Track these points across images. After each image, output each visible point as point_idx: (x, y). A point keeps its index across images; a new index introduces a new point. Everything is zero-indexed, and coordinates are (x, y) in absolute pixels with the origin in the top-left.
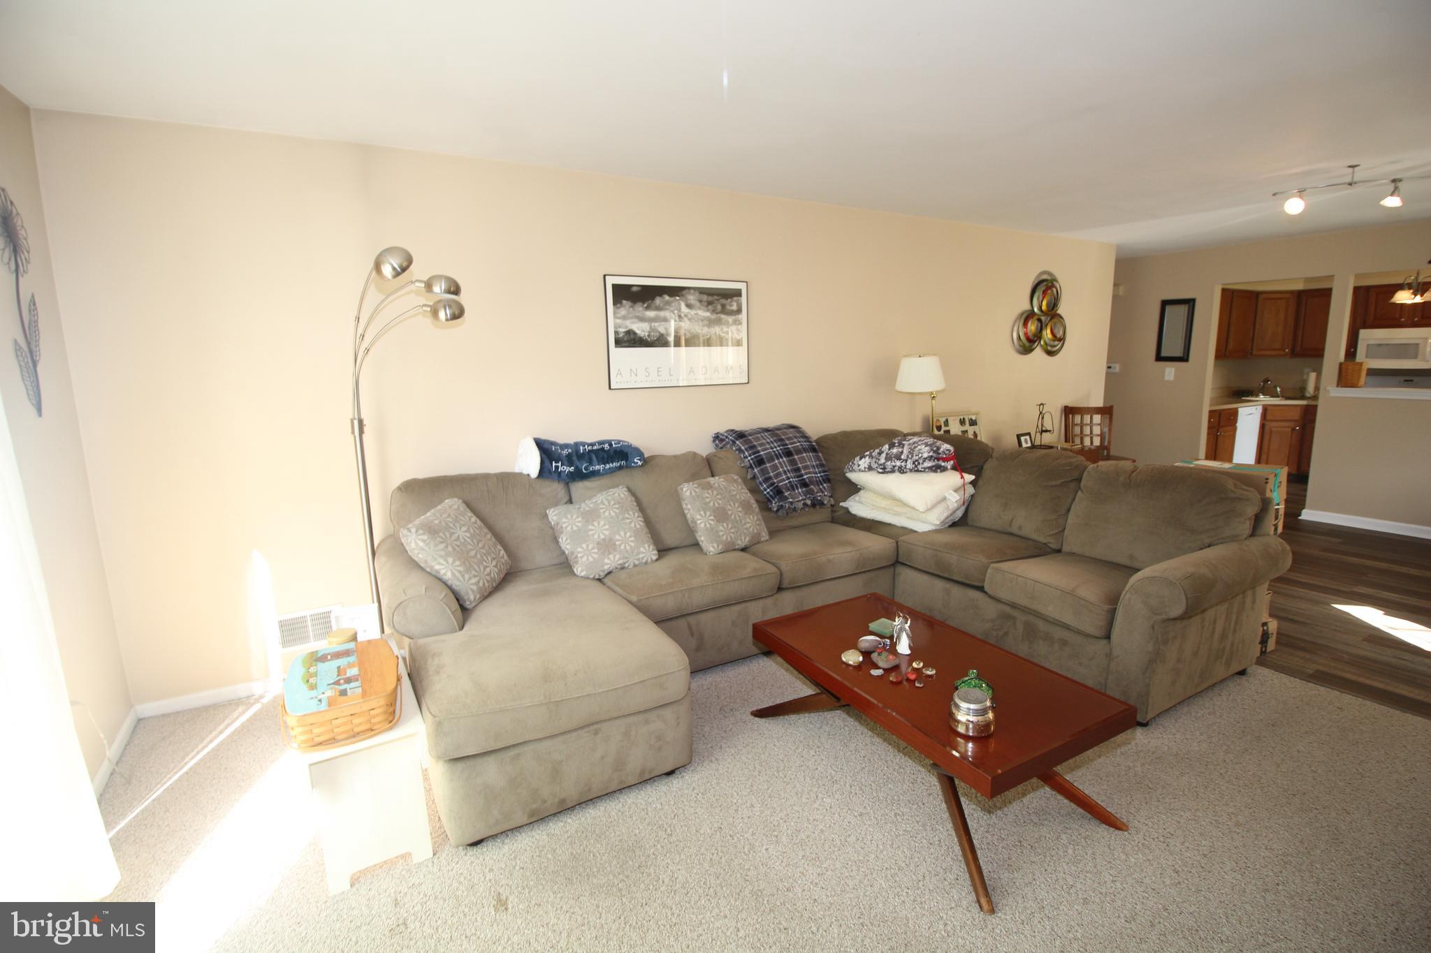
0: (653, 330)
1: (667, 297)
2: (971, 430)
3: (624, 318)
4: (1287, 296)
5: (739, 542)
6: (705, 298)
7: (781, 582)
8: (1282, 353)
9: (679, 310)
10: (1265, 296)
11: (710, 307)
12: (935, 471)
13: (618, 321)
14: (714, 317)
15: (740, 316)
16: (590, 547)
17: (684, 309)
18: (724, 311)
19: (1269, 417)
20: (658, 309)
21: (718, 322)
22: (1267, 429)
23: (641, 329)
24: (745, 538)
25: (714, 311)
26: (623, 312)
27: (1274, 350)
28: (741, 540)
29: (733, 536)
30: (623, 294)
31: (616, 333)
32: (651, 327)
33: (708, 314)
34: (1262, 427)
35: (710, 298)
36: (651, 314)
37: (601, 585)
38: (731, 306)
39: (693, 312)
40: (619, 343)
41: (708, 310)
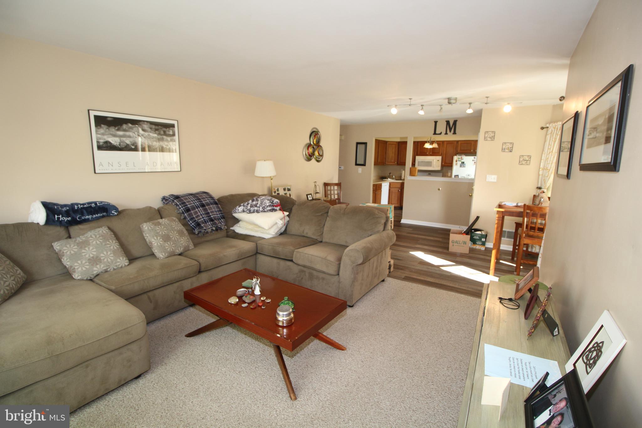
0: (121, 142)
1: (130, 125)
2: (288, 193)
3: (103, 134)
4: (395, 143)
5: (177, 251)
6: (153, 127)
7: (200, 269)
8: (394, 163)
9: (138, 132)
10: (389, 143)
11: (157, 132)
12: (272, 211)
13: (99, 136)
14: (159, 137)
15: (174, 138)
16: (84, 262)
17: (141, 132)
18: (165, 134)
19: (391, 187)
20: (125, 130)
21: (162, 140)
22: (391, 191)
23: (114, 141)
24: (181, 249)
25: (159, 134)
26: (101, 131)
27: (391, 162)
28: (178, 250)
29: (173, 248)
30: (100, 121)
31: (98, 142)
32: (121, 140)
33: (156, 135)
34: (390, 190)
35: (157, 127)
36: (121, 133)
37: (93, 283)
38: (169, 132)
39: (146, 134)
40: (100, 148)
41: (156, 133)
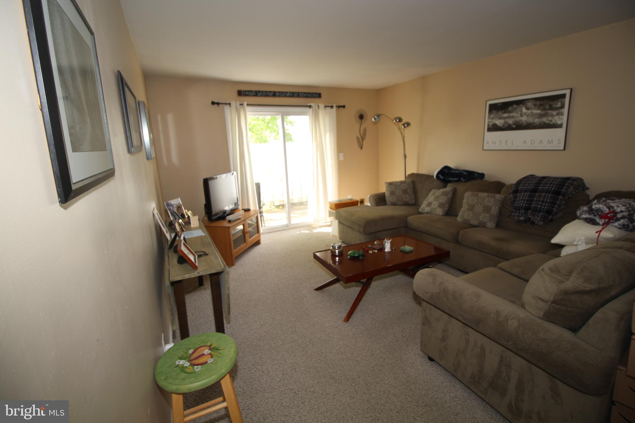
0: (505, 123)
1: (515, 106)
3: (493, 118)
6: (538, 103)
9: (521, 111)
11: (541, 107)
13: (490, 120)
14: (544, 112)
15: (562, 110)
17: (524, 110)
18: (551, 108)
20: (510, 112)
21: (546, 115)
23: (499, 122)
25: (544, 109)
26: (492, 116)
30: (494, 108)
31: (488, 125)
32: (505, 121)
33: (539, 111)
35: (542, 103)
36: (506, 115)
38: (557, 104)
39: (529, 112)
40: (489, 130)
41: (539, 109)
